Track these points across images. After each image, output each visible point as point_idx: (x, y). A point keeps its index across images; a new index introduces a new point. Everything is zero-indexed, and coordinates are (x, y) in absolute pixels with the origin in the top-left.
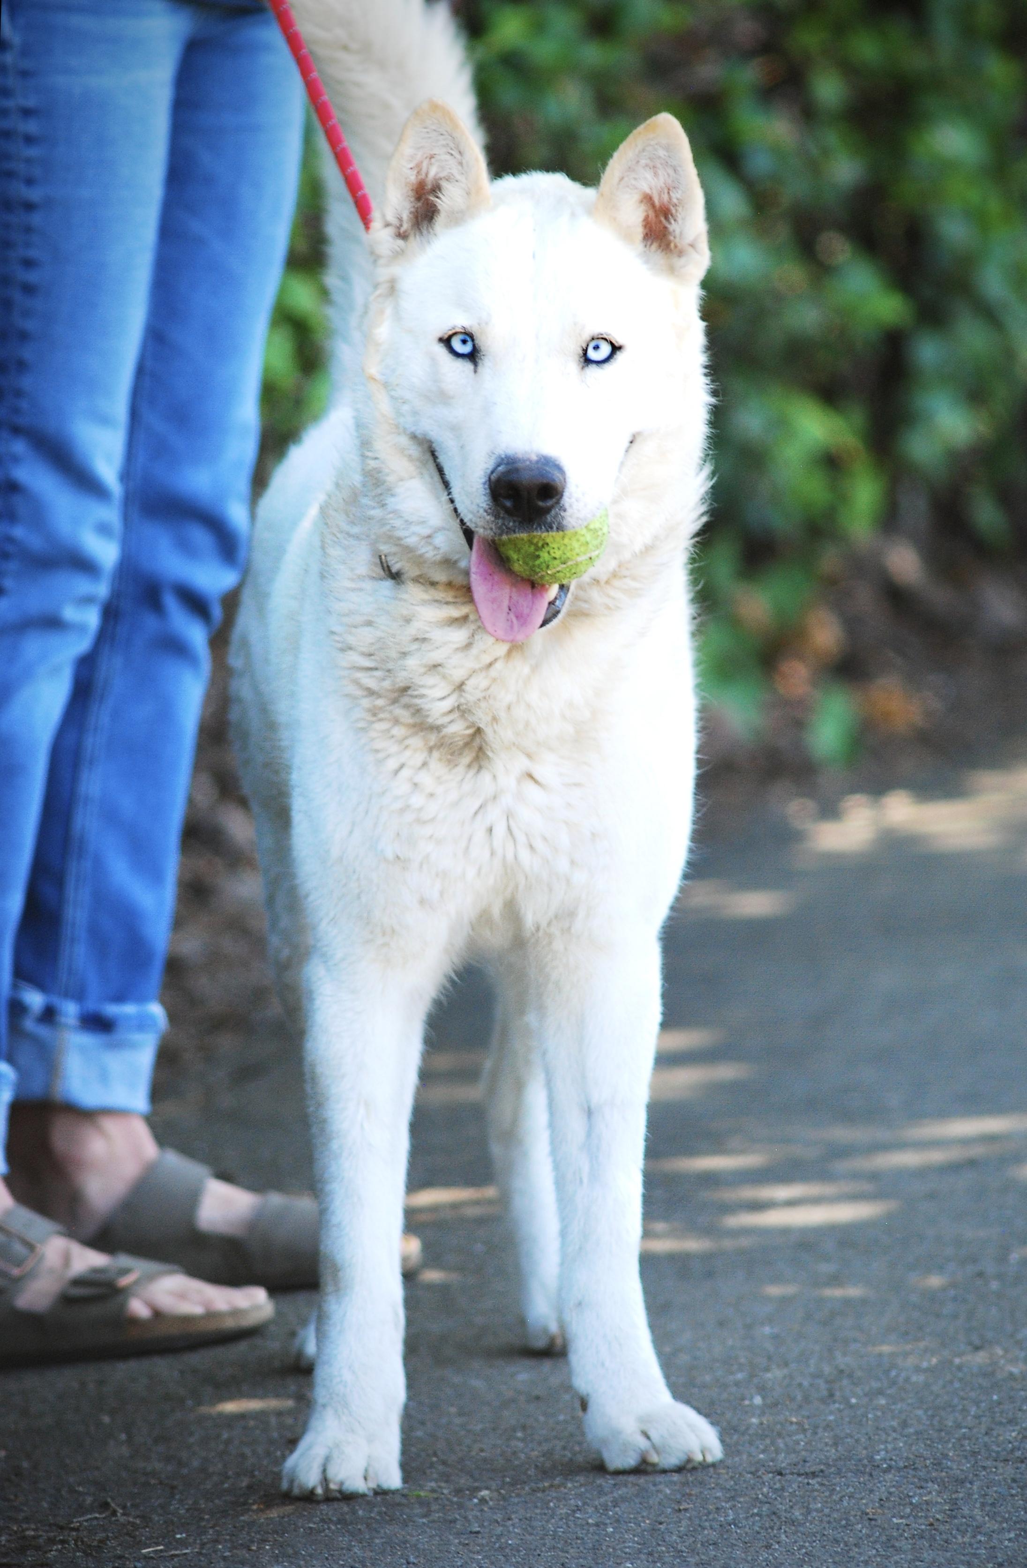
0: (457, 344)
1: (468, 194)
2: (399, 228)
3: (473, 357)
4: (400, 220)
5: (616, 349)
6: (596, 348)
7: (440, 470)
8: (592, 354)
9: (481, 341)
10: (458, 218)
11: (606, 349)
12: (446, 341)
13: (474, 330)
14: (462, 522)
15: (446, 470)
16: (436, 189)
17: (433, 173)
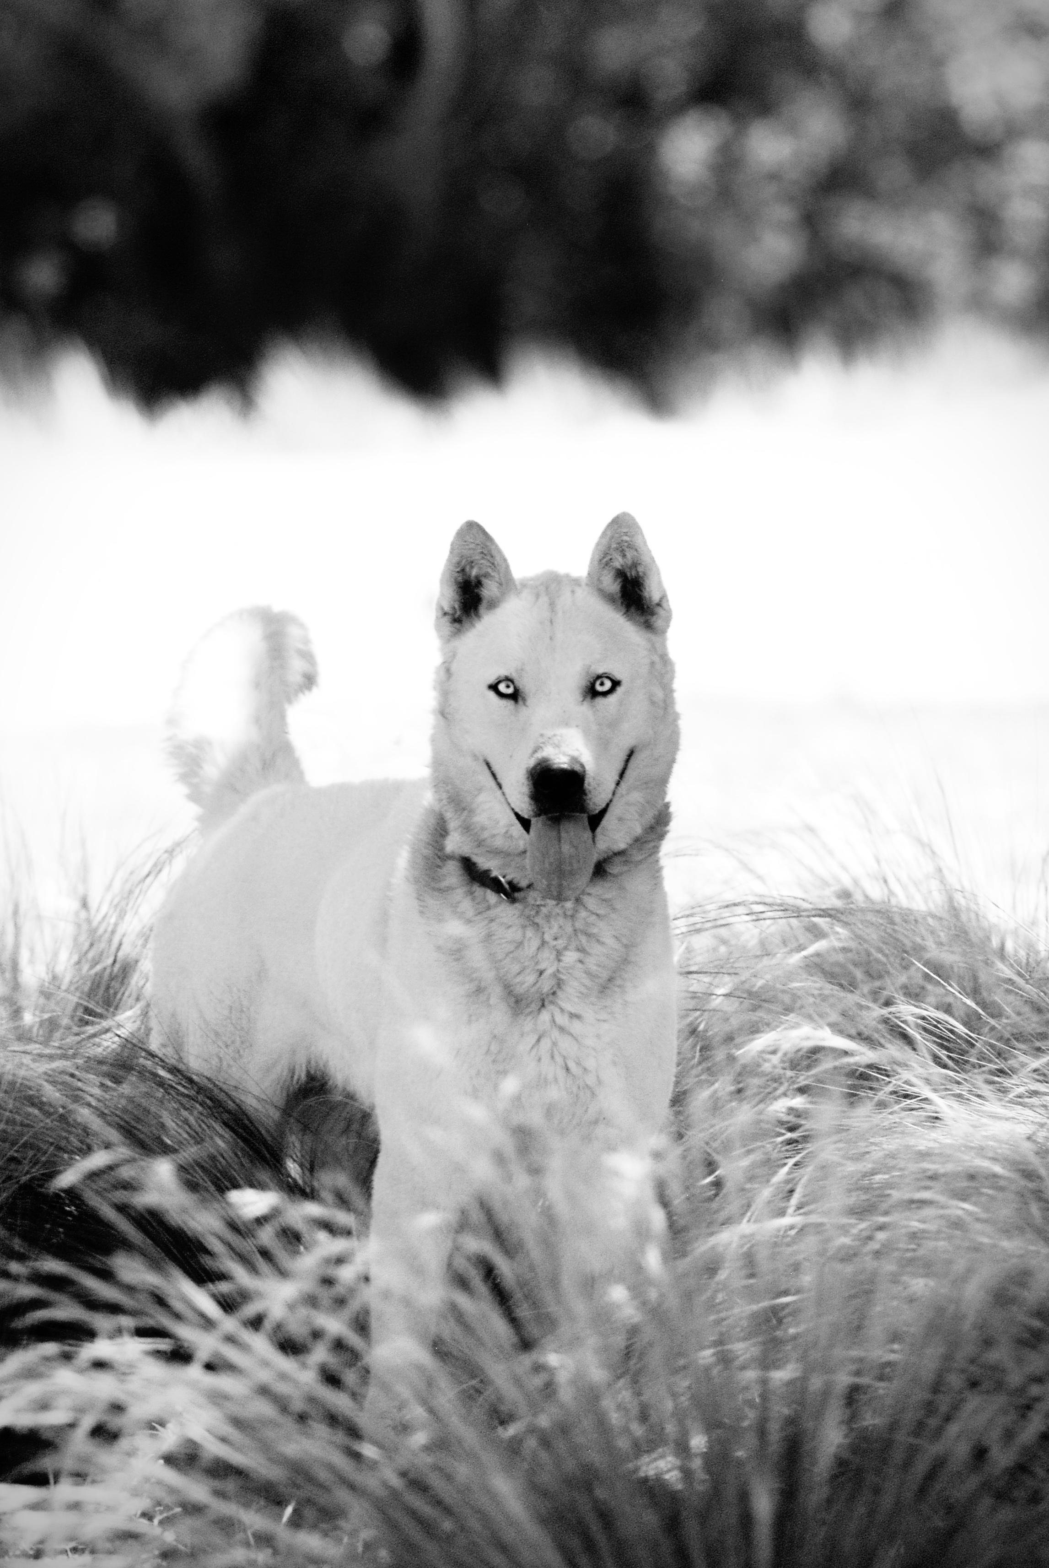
0: (502, 687)
1: (501, 584)
2: (453, 615)
3: (515, 696)
4: (454, 608)
5: (616, 684)
6: (602, 684)
7: (494, 775)
8: (599, 688)
9: (520, 684)
10: (493, 605)
11: (608, 685)
12: (494, 687)
13: (514, 676)
14: (513, 809)
15: (498, 776)
16: (479, 584)
17: (474, 572)
